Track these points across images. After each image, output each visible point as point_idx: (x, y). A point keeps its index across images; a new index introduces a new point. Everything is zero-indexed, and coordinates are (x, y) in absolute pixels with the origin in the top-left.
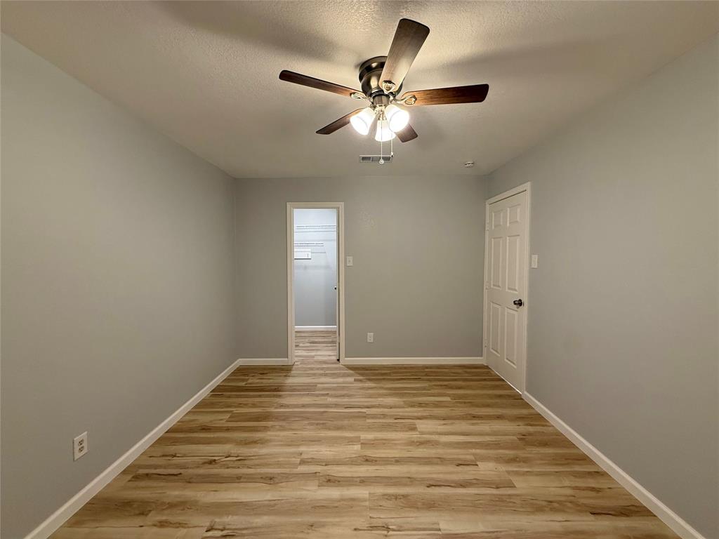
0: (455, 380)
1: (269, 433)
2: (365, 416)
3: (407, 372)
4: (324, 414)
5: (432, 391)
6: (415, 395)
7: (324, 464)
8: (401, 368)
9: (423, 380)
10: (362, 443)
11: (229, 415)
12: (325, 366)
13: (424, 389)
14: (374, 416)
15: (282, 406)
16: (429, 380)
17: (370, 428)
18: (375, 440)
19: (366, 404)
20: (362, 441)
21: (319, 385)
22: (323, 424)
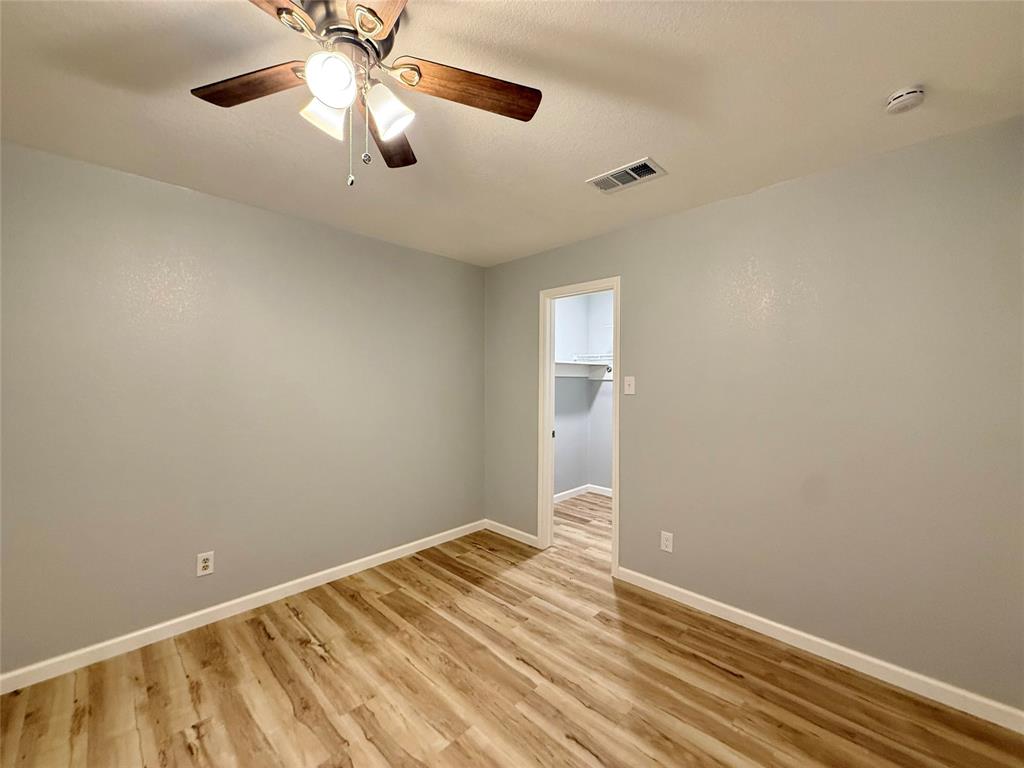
0: (850, 735)
1: (390, 641)
2: (525, 692)
3: (726, 648)
4: (479, 652)
5: (736, 727)
6: (677, 710)
7: (370, 735)
8: (721, 632)
9: (745, 685)
10: (457, 743)
11: (392, 590)
12: (585, 569)
13: (720, 706)
14: (539, 704)
15: (452, 608)
16: (760, 694)
17: (505, 725)
18: (483, 753)
19: (558, 670)
20: (461, 740)
21: (535, 599)
22: (456, 666)
